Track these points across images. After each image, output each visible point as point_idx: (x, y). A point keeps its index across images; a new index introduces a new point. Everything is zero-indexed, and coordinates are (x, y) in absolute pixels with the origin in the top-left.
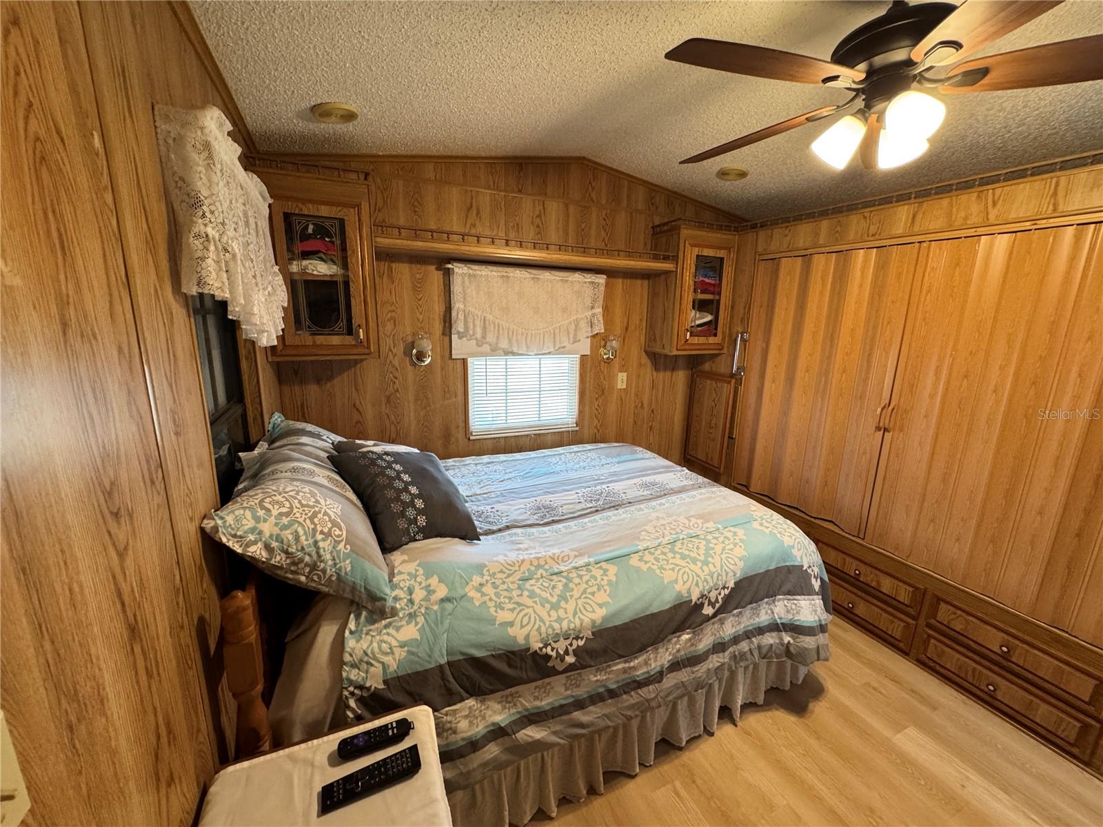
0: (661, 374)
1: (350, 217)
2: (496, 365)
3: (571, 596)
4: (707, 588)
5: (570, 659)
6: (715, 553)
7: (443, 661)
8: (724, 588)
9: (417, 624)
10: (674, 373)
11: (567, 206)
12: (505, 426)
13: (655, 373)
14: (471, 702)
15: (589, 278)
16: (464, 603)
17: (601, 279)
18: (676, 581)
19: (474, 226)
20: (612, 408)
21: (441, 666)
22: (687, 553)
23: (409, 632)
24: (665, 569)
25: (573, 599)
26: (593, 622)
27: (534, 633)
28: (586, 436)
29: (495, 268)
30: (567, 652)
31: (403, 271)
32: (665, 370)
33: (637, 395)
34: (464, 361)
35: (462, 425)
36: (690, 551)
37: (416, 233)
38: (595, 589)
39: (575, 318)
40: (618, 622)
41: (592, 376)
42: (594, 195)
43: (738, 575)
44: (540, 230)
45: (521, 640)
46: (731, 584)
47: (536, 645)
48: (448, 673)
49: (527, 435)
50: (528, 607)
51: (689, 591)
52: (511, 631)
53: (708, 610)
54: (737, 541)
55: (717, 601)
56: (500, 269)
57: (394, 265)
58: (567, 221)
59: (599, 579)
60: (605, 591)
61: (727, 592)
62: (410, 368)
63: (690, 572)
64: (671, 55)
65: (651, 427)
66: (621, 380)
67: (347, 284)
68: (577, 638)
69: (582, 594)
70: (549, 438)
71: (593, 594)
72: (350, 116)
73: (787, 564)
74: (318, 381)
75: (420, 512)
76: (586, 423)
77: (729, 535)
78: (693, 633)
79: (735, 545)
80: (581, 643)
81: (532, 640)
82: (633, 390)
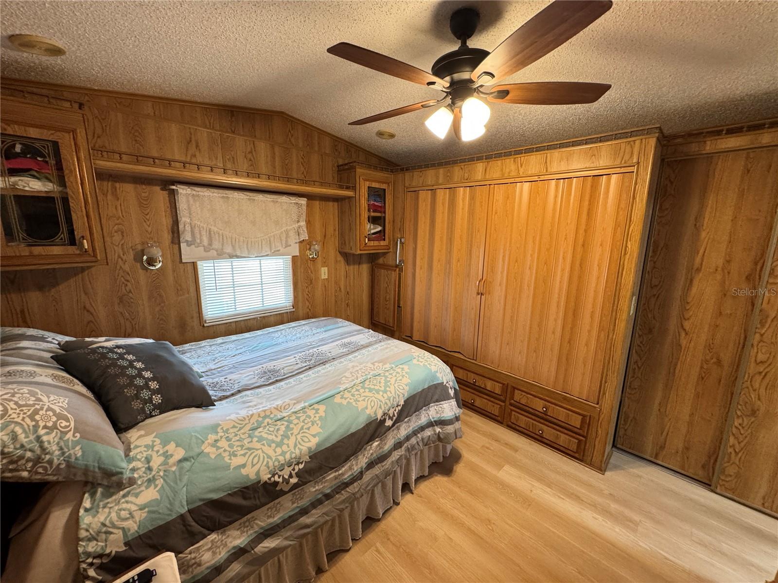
0: (352, 267)
2: (224, 265)
3: (292, 434)
4: (387, 408)
5: (294, 480)
6: (391, 384)
7: (184, 510)
8: (397, 406)
9: (156, 486)
10: (360, 266)
11: (273, 147)
12: (233, 313)
13: (347, 267)
14: (213, 536)
15: (294, 200)
16: (201, 459)
17: (303, 201)
18: (366, 408)
19: (195, 156)
20: (319, 292)
21: (182, 517)
22: (373, 387)
23: (149, 495)
24: (359, 401)
25: (294, 435)
26: (310, 449)
27: (263, 468)
28: (301, 313)
29: (216, 191)
30: (291, 476)
31: (128, 190)
32: (354, 264)
33: (336, 283)
34: (194, 265)
35: (196, 315)
36: (374, 385)
37: (138, 159)
38: (310, 424)
39: (284, 229)
40: (328, 445)
41: (302, 271)
42: (293, 140)
43: (406, 395)
44: (253, 163)
45: (253, 476)
46: (402, 403)
47: (265, 477)
48: (189, 518)
49: (254, 318)
50: (257, 450)
51: (375, 413)
52: (244, 472)
53: (389, 423)
54: (404, 374)
55: (394, 415)
56: (221, 191)
57: (117, 185)
58: (274, 158)
59: (313, 417)
60: (317, 425)
61: (400, 408)
62: (141, 271)
63: (375, 400)
64: (330, 50)
65: (348, 305)
66: (324, 273)
68: (298, 464)
69: (300, 430)
70: (272, 319)
71: (308, 429)
72: (57, 51)
73: (435, 383)
75: (154, 392)
76: (300, 304)
77: (399, 370)
78: (381, 440)
79: (403, 376)
80: (301, 466)
81: (261, 474)
82: (333, 279)
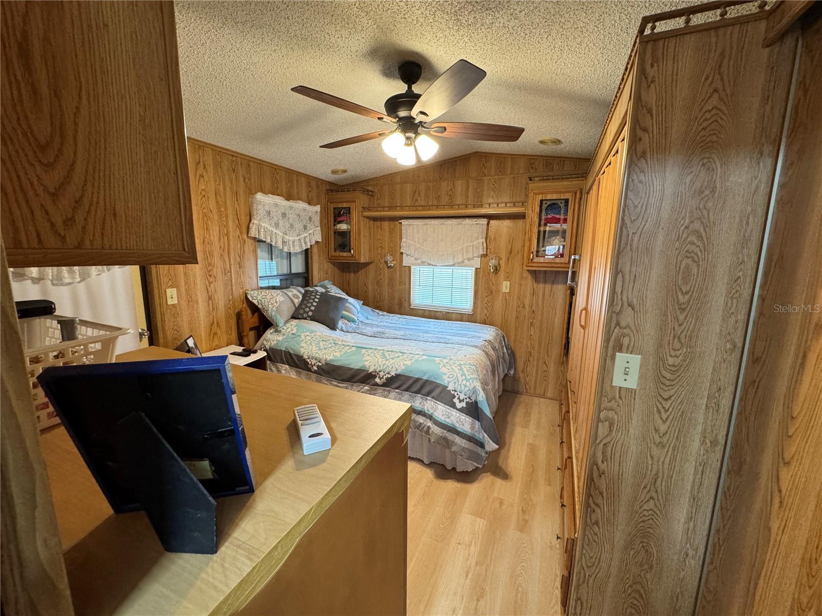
0: (541, 286)
1: (352, 206)
2: (425, 269)
4: (379, 369)
5: (315, 368)
6: (396, 359)
7: (284, 349)
8: (388, 373)
10: (554, 286)
11: (467, 181)
13: (535, 285)
14: (287, 366)
15: (474, 221)
16: (298, 338)
17: (485, 221)
18: (368, 361)
19: (417, 200)
20: (499, 304)
21: (281, 350)
23: (280, 338)
24: (369, 356)
26: (326, 360)
27: (307, 353)
28: (478, 317)
29: (420, 220)
30: (314, 365)
31: (386, 224)
32: (545, 282)
33: (519, 298)
34: (410, 267)
35: (407, 300)
36: (389, 355)
37: (391, 208)
38: (338, 351)
39: (465, 245)
40: (335, 364)
41: (484, 282)
42: (486, 172)
43: (399, 371)
44: (451, 197)
45: (302, 353)
46: (393, 374)
47: (306, 357)
48: (283, 353)
49: (441, 312)
50: (311, 345)
51: (370, 366)
52: (301, 349)
53: (377, 380)
55: (383, 378)
56: (423, 220)
57: (382, 223)
58: (467, 190)
59: (344, 350)
60: (341, 353)
61: (389, 376)
62: (386, 269)
63: (376, 360)
65: (532, 324)
66: (505, 286)
67: (350, 232)
68: (319, 362)
70: (454, 316)
71: (335, 352)
72: (345, 171)
73: (437, 381)
74: (354, 272)
76: (479, 310)
78: (371, 388)
80: (320, 364)
81: (305, 354)
82: (516, 294)
